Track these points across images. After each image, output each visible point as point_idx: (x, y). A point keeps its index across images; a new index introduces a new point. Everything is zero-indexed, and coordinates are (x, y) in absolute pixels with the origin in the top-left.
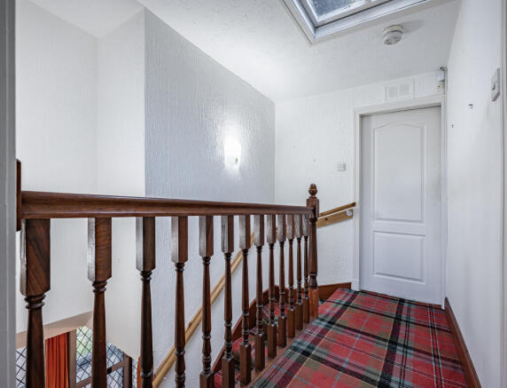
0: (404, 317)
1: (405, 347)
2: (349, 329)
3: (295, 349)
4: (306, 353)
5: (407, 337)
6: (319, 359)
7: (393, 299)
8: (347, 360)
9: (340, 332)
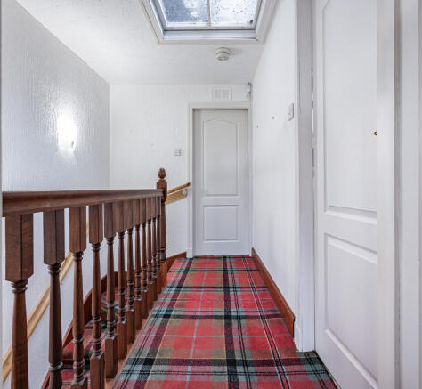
0: (229, 268)
1: (235, 287)
2: (194, 287)
3: (157, 316)
4: (167, 316)
5: (234, 281)
6: (178, 317)
7: (218, 258)
8: (199, 310)
9: (188, 292)
